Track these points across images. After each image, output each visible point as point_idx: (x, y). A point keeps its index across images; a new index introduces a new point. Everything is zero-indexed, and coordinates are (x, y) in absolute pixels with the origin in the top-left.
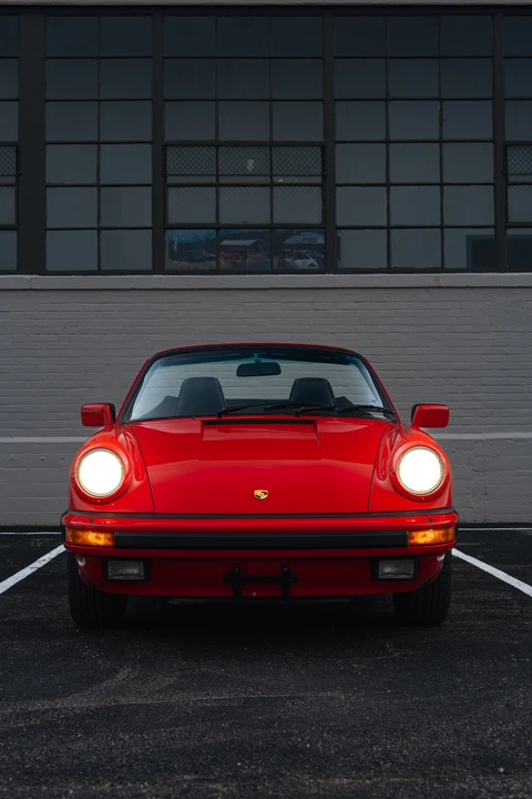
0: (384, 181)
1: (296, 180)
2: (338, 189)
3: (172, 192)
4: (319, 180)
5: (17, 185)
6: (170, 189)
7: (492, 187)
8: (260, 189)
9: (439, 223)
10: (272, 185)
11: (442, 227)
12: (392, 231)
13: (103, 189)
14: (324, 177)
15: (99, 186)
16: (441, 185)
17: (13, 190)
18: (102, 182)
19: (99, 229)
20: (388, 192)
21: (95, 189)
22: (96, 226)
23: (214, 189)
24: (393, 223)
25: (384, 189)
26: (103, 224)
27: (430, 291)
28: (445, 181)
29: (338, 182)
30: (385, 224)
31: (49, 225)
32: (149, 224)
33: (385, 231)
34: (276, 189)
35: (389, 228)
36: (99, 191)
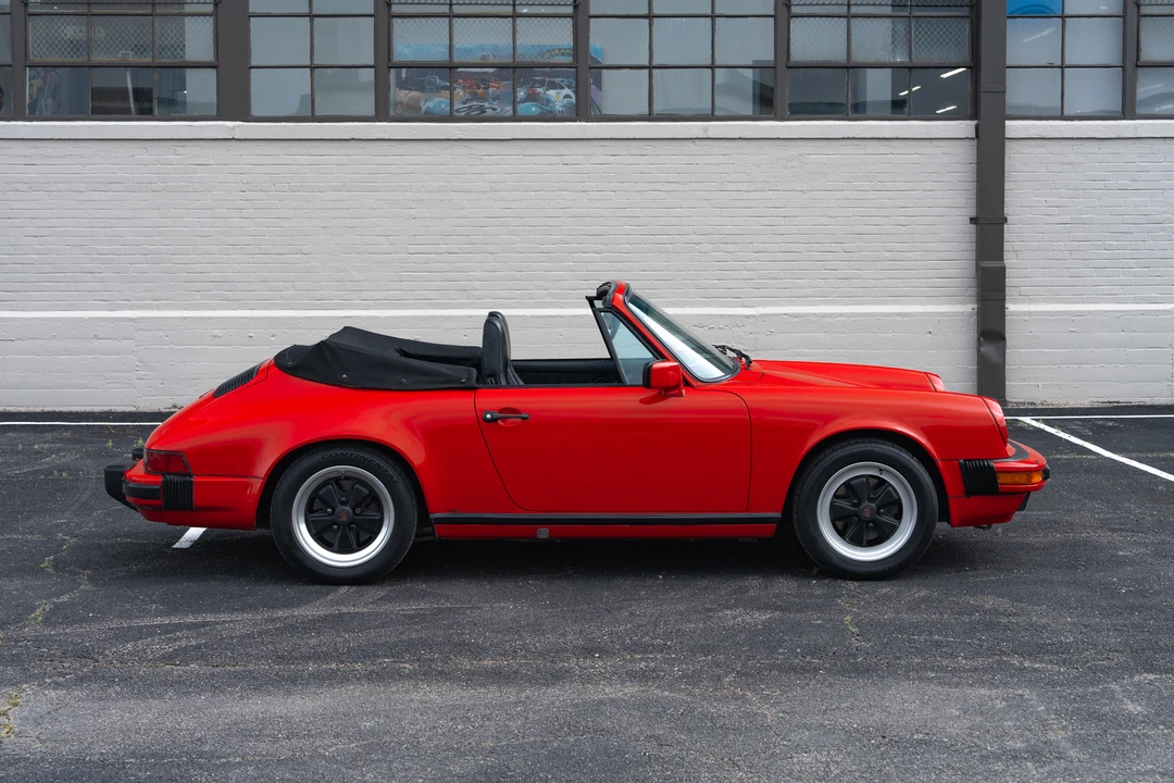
0: (646, 12)
1: (543, 10)
2: (592, 20)
3: (397, 23)
4: (570, 10)
5: (215, 14)
6: (395, 20)
7: (772, 19)
8: (501, 20)
9: (709, 62)
10: (515, 16)
11: (712, 67)
12: (654, 71)
13: (316, 19)
14: (576, 7)
15: (312, 16)
16: (713, 17)
17: (211, 20)
18: (314, 12)
19: (313, 68)
20: (650, 25)
21: (308, 19)
22: (309, 63)
23: (447, 20)
24: (656, 62)
25: (647, 21)
26: (316, 62)
27: (697, 142)
28: (718, 12)
29: (592, 13)
30: (646, 63)
31: (254, 62)
32: (371, 62)
33: (647, 71)
34: (518, 20)
35: (650, 68)
36: (312, 22)
